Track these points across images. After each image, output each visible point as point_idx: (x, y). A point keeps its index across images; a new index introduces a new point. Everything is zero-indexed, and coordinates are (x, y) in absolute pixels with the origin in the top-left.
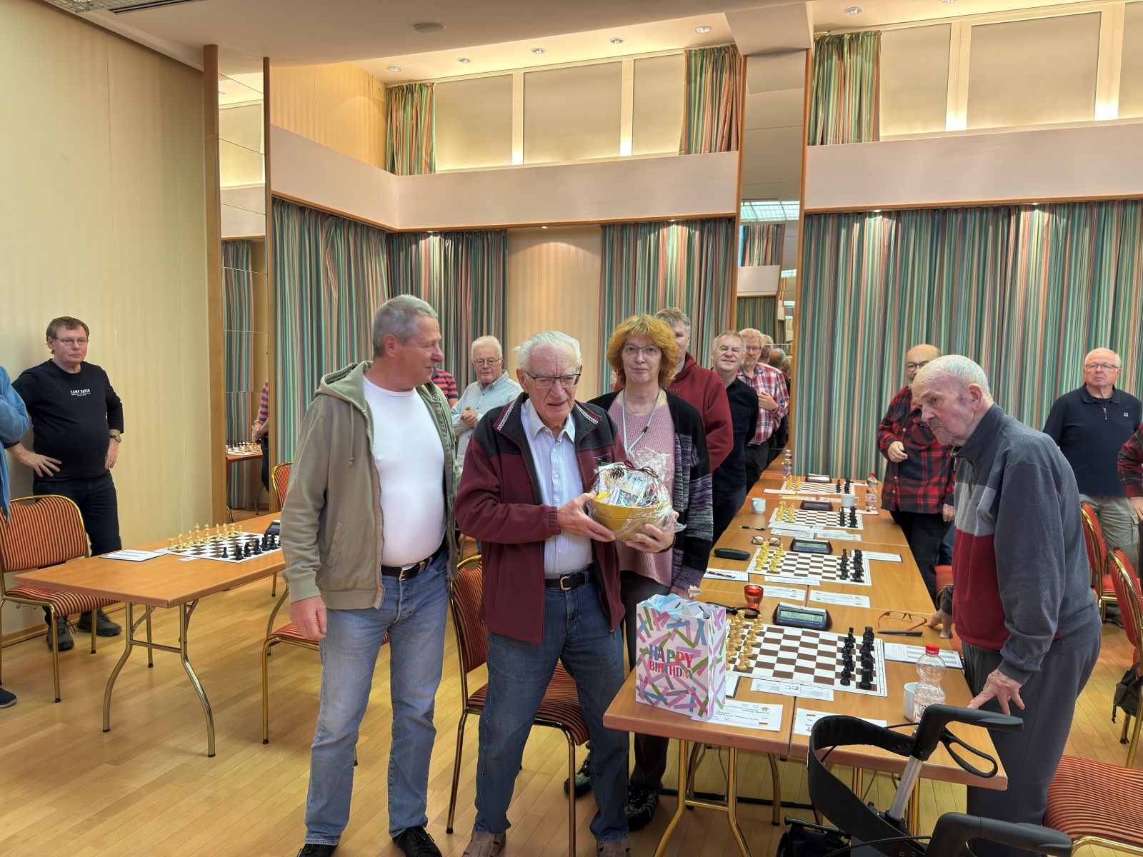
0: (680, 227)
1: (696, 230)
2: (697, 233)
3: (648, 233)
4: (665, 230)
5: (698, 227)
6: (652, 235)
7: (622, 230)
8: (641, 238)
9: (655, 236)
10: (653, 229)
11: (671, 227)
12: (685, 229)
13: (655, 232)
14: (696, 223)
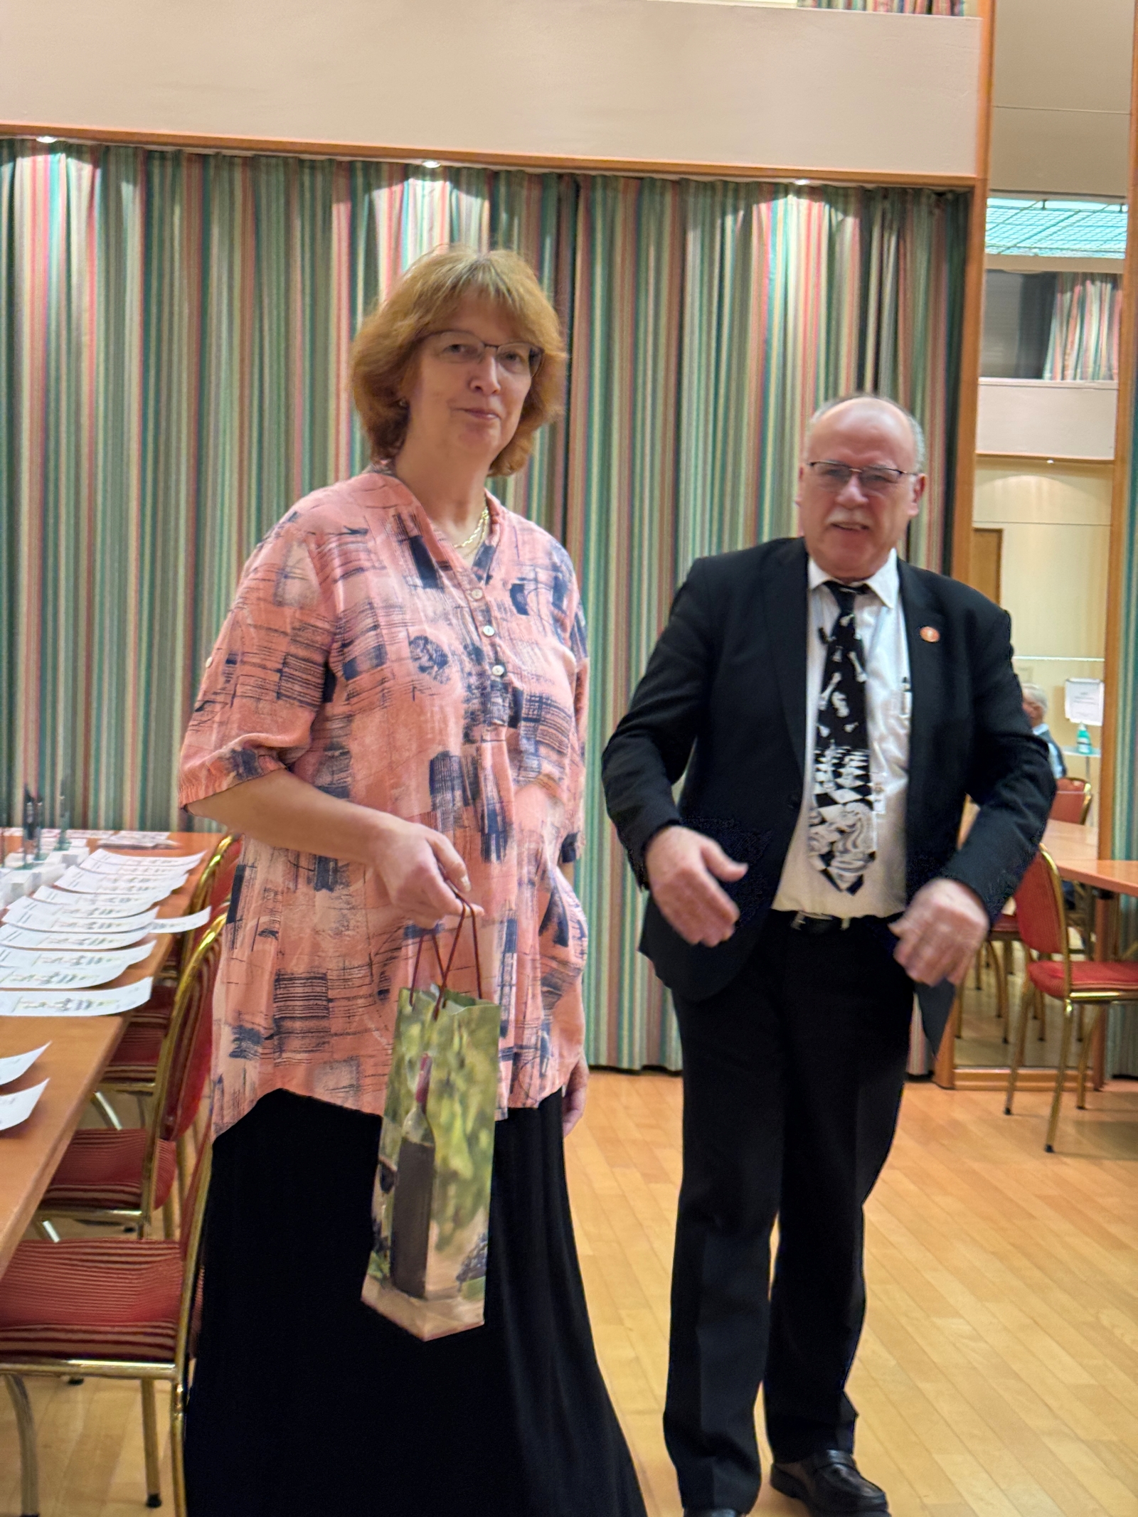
0: (804, 202)
1: (845, 213)
2: (850, 225)
3: (718, 214)
4: (763, 206)
5: (852, 207)
6: (729, 220)
7: (640, 193)
8: (695, 227)
9: (735, 221)
10: (730, 201)
11: (780, 203)
12: (821, 209)
13: (736, 211)
14: (846, 196)
